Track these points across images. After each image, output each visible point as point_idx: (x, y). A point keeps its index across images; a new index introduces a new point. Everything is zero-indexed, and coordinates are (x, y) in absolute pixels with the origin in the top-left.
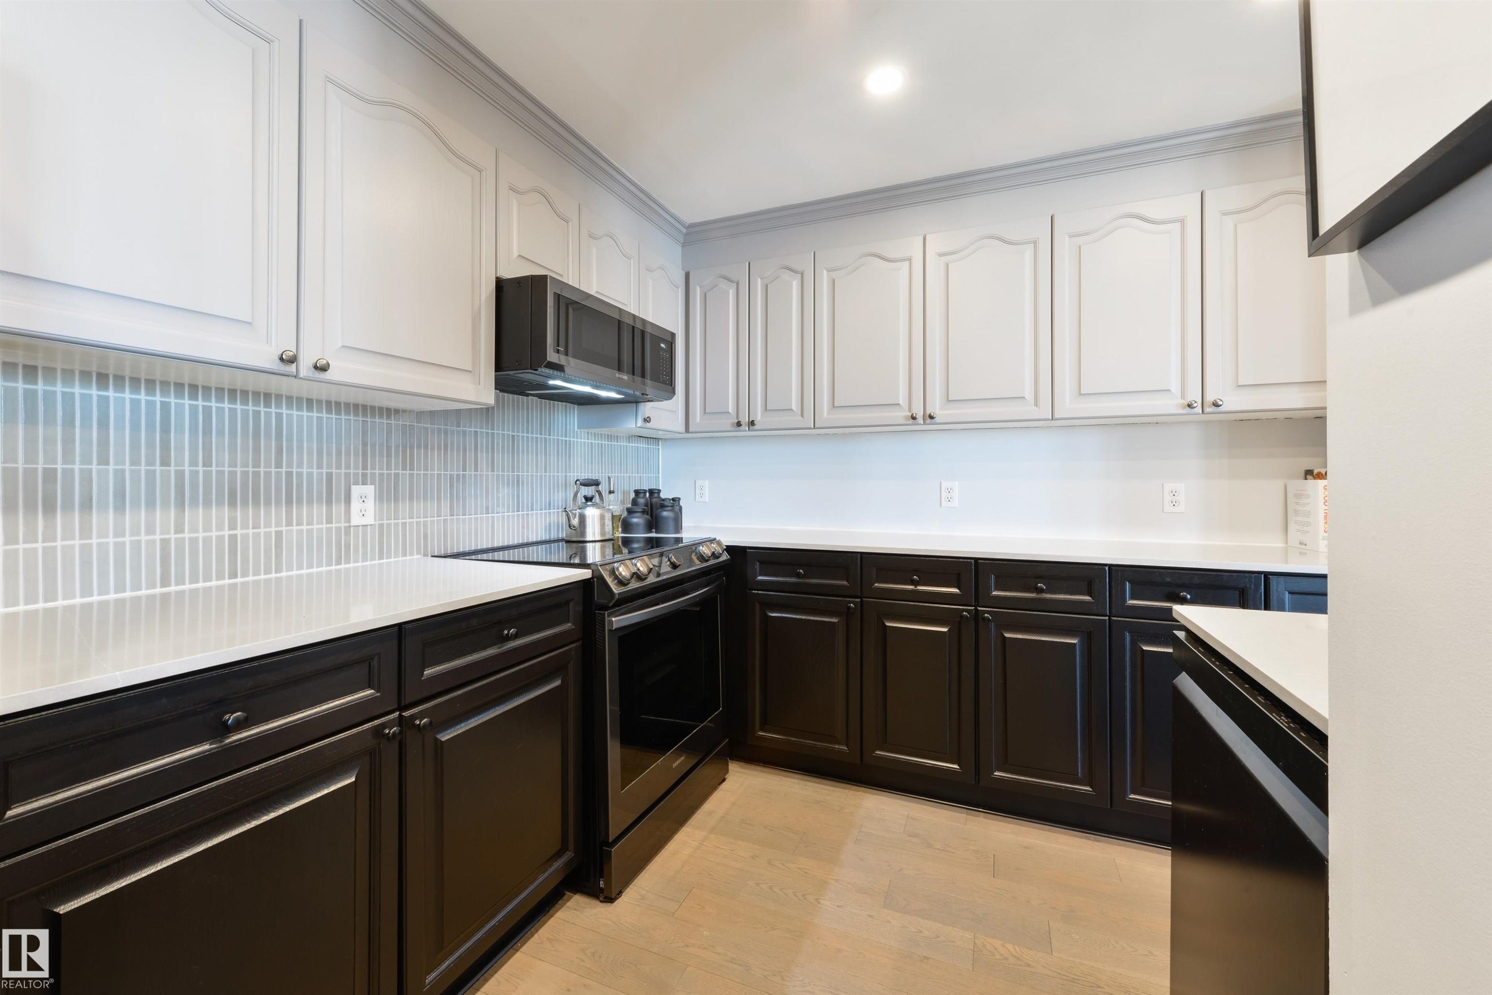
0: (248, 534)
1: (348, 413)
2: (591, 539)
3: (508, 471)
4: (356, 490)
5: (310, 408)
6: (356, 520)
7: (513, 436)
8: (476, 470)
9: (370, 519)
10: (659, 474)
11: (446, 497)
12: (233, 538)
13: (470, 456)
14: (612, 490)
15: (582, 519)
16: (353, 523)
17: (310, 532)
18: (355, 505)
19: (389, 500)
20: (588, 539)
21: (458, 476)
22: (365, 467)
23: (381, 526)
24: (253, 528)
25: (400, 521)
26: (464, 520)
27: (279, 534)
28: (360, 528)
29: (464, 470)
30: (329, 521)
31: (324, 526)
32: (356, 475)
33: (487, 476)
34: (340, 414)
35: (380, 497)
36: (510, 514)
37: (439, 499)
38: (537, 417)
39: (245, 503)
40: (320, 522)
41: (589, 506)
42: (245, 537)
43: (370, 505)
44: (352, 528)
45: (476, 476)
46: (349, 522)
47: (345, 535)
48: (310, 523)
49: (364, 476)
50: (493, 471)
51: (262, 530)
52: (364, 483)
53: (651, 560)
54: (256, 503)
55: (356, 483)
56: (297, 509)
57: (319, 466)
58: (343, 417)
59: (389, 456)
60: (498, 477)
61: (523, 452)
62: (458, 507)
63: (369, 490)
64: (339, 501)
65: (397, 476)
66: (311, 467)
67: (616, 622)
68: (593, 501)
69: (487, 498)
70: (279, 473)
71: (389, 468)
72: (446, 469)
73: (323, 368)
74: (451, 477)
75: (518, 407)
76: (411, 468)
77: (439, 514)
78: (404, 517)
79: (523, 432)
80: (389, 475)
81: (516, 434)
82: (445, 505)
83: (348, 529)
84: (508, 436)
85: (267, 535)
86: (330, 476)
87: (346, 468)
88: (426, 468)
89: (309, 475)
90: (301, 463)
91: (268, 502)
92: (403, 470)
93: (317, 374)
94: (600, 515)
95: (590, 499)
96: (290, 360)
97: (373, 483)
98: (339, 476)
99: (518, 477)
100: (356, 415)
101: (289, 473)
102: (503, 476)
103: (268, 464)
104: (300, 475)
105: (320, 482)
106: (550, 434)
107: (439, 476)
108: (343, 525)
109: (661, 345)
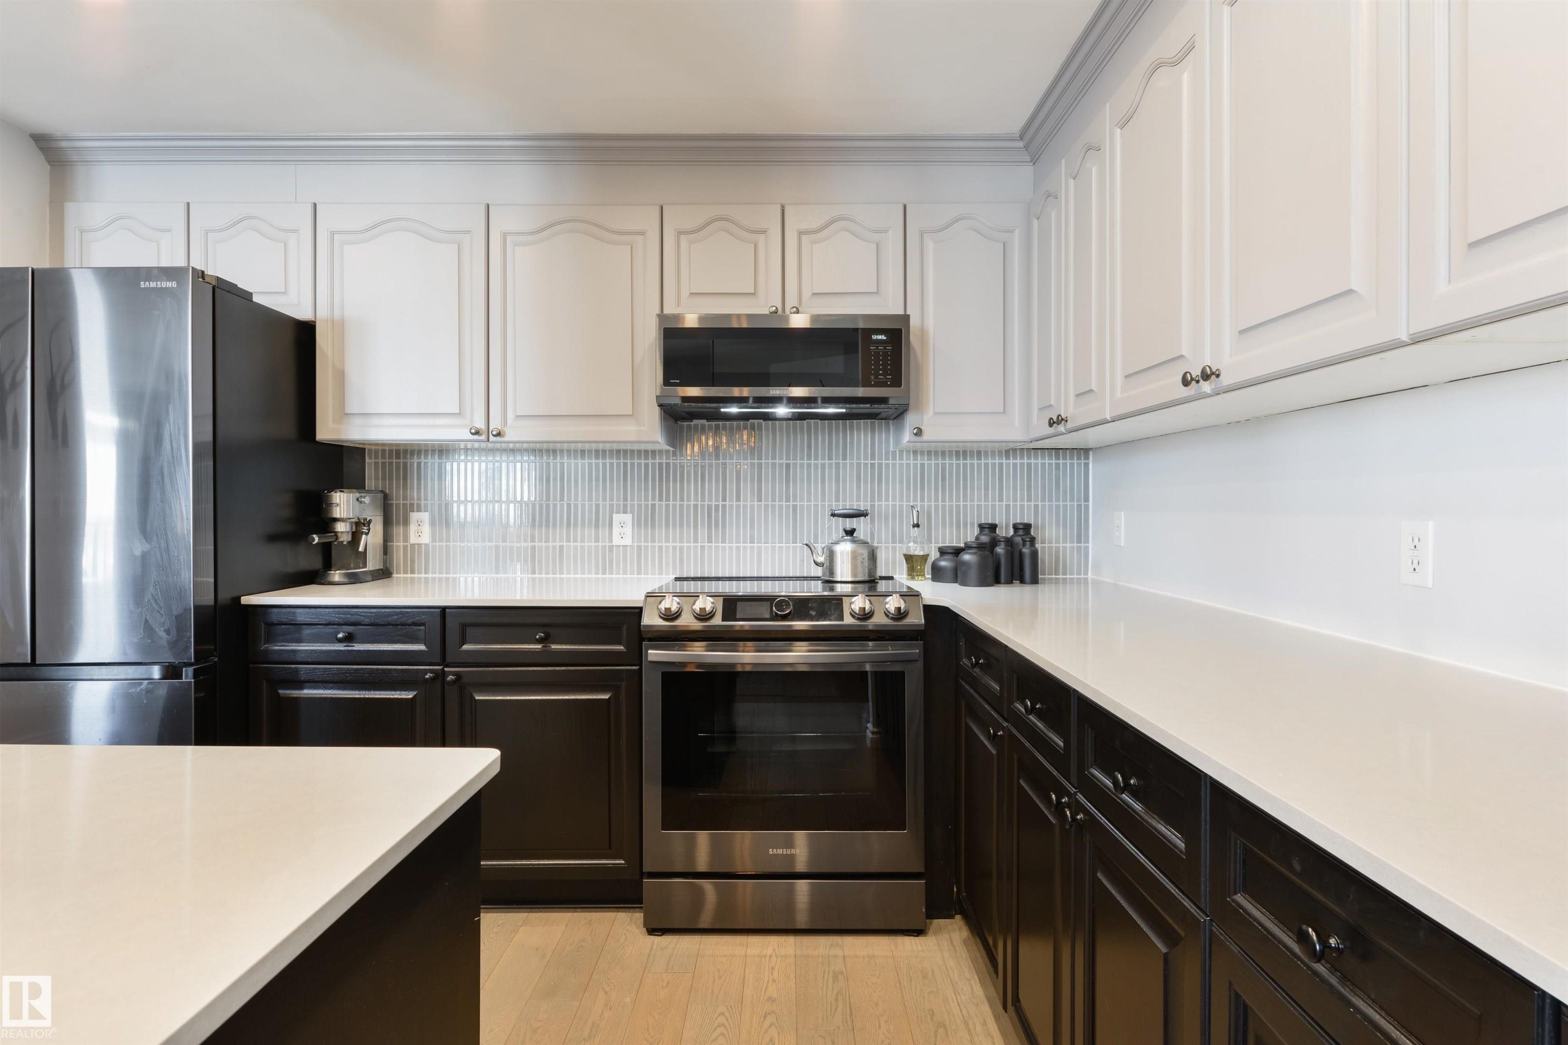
0: (542, 546)
1: (611, 457)
3: (780, 500)
4: (617, 518)
5: (583, 457)
6: (616, 541)
8: (739, 500)
9: (628, 541)
10: (1087, 499)
11: (703, 525)
13: (731, 487)
14: (915, 523)
15: (831, 555)
16: (615, 543)
17: (583, 547)
18: (616, 530)
19: (646, 527)
20: (839, 579)
21: (717, 506)
22: (625, 499)
23: (639, 547)
24: (545, 542)
25: (657, 544)
26: (724, 548)
27: (561, 547)
28: (621, 547)
29: (724, 500)
30: (597, 540)
31: (593, 544)
32: (618, 505)
33: (752, 507)
34: (606, 459)
35: (638, 523)
36: (783, 545)
37: (696, 526)
38: (823, 442)
39: (540, 525)
40: (590, 541)
41: (846, 540)
43: (628, 530)
44: (614, 547)
45: (738, 507)
46: (612, 542)
47: (609, 551)
48: (583, 541)
49: (625, 506)
50: (760, 500)
51: (551, 544)
52: (625, 512)
53: (737, 617)
55: (618, 512)
56: (573, 530)
57: (590, 499)
58: (608, 461)
59: (646, 489)
60: (766, 506)
61: (802, 480)
62: (717, 536)
63: (628, 518)
64: (604, 525)
65: (653, 506)
66: (583, 500)
67: (654, 654)
68: (855, 535)
69: (752, 527)
70: (562, 506)
71: (646, 500)
72: (703, 500)
73: (499, 434)
74: (709, 507)
75: (795, 433)
76: (668, 500)
77: (696, 541)
78: (660, 541)
79: (802, 459)
80: (646, 506)
81: (791, 462)
82: (703, 532)
83: (611, 547)
84: (781, 465)
85: (554, 547)
86: (597, 506)
87: (611, 499)
88: (682, 499)
89: (583, 505)
90: (576, 499)
91: (555, 525)
92: (661, 499)
93: (498, 439)
94: (851, 552)
95: (850, 532)
96: (477, 433)
97: (632, 512)
98: (605, 506)
99: (795, 507)
100: (618, 458)
101: (569, 505)
102: (773, 506)
103: (555, 499)
104: (576, 506)
105: (590, 512)
106: (845, 458)
107: (696, 506)
108: (608, 544)
109: (874, 337)
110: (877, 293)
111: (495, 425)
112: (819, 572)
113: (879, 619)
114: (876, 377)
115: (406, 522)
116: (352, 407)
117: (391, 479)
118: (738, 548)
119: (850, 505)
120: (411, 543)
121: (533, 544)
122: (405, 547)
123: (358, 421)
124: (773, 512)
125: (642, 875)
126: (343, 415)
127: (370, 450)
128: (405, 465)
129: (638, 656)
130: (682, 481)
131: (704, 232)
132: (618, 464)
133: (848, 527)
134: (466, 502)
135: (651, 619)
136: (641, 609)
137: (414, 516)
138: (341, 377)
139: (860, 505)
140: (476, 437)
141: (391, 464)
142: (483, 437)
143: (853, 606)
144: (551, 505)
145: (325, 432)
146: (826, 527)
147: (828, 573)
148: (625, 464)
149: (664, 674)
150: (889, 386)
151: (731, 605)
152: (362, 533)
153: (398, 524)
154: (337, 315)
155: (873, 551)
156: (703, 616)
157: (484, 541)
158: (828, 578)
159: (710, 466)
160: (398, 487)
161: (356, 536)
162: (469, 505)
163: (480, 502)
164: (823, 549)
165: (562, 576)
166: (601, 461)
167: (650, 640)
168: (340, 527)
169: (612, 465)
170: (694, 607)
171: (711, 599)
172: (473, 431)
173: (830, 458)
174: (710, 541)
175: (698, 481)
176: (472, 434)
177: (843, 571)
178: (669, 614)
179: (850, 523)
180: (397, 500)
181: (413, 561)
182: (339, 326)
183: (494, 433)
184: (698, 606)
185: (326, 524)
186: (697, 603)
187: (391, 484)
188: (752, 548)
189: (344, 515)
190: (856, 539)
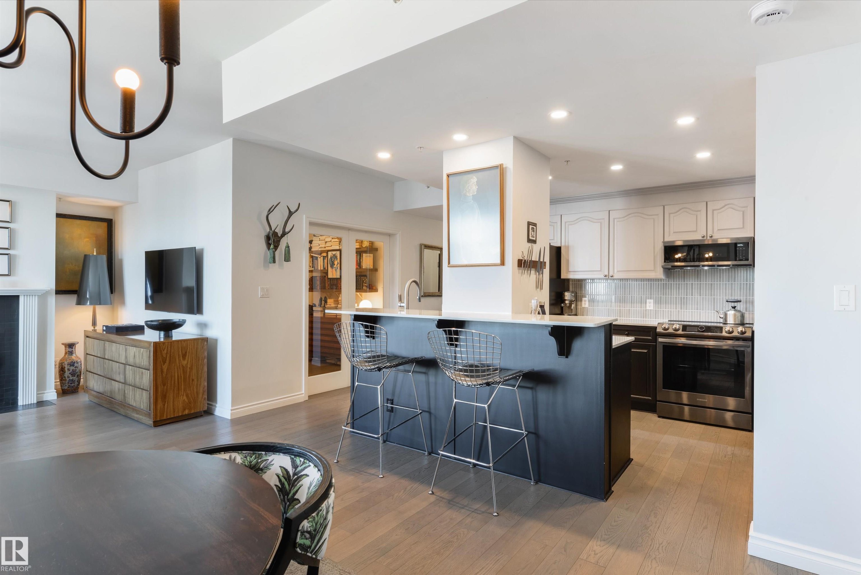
1: (646, 281)
2: (729, 323)
6: (648, 308)
7: (711, 284)
8: (692, 295)
9: (652, 308)
11: (679, 304)
12: (620, 309)
13: (689, 291)
15: (726, 315)
17: (637, 310)
18: (648, 304)
19: (658, 304)
20: (728, 323)
22: (651, 295)
23: (656, 310)
25: (662, 310)
26: (687, 311)
27: (629, 310)
28: (650, 310)
29: (687, 295)
30: (641, 308)
31: (640, 309)
32: (648, 297)
33: (697, 298)
34: (644, 282)
35: (655, 303)
36: (709, 311)
37: (676, 304)
39: (622, 302)
41: (732, 310)
42: (622, 309)
43: (652, 305)
45: (692, 298)
46: (646, 308)
48: (636, 308)
49: (651, 297)
50: (700, 296)
51: (626, 308)
52: (651, 299)
53: (687, 331)
54: (625, 303)
55: (649, 299)
56: (633, 304)
57: (639, 295)
58: (645, 282)
59: (658, 291)
60: (703, 298)
61: (717, 289)
62: (684, 307)
63: (652, 301)
64: (644, 303)
65: (661, 297)
66: (637, 295)
67: (660, 340)
68: (736, 308)
69: (697, 305)
70: (629, 296)
71: (658, 295)
72: (679, 295)
73: (612, 276)
74: (681, 298)
75: (714, 273)
76: (666, 295)
77: (676, 309)
78: (663, 309)
79: (717, 281)
80: (658, 297)
81: (713, 283)
82: (679, 306)
83: (646, 310)
84: (709, 284)
85: (627, 309)
86: (641, 297)
87: (646, 295)
88: (671, 295)
89: (637, 297)
90: (634, 294)
91: (627, 302)
92: (663, 295)
93: (612, 278)
94: (734, 314)
95: (734, 307)
96: (606, 276)
97: (653, 299)
98: (644, 297)
99: (714, 298)
100: (649, 282)
101: (632, 297)
102: (706, 298)
103: (627, 294)
104: (634, 297)
105: (639, 298)
106: (735, 281)
107: (676, 297)
108: (645, 309)
109: (738, 245)
110: (743, 228)
111: (611, 274)
112: (722, 321)
113: (735, 334)
114: (739, 258)
115: (581, 301)
116: (571, 269)
117: (577, 288)
118: (692, 312)
119: (734, 298)
120: (583, 307)
121: (620, 308)
122: (581, 308)
123: (572, 273)
124: (706, 300)
125: (657, 401)
126: (568, 271)
127: (571, 280)
128: (581, 284)
129: (655, 340)
130: (671, 289)
131: (678, 213)
132: (649, 284)
133: (733, 306)
134: (599, 295)
135: (659, 330)
136: (656, 327)
137: (584, 299)
138: (568, 261)
139: (738, 298)
140: (605, 277)
141: (577, 284)
142: (607, 277)
143: (726, 330)
144: (626, 296)
145: (563, 276)
146: (724, 306)
147: (725, 321)
148: (651, 284)
149: (663, 345)
150: (744, 261)
151: (685, 328)
152: (572, 304)
153: (579, 301)
154: (567, 244)
155: (743, 314)
156: (676, 330)
157: (604, 307)
158: (725, 323)
159: (682, 284)
160: (579, 290)
161: (571, 304)
162: (600, 296)
163: (603, 295)
164: (723, 313)
165: (629, 318)
166: (643, 283)
167: (659, 336)
168: (567, 302)
169: (646, 284)
170: (673, 327)
171: (678, 325)
172: (605, 276)
173: (729, 281)
174: (681, 309)
175: (677, 289)
176: (604, 276)
177: (731, 320)
178: (665, 328)
179: (733, 304)
180: (579, 294)
181: (583, 312)
182: (568, 248)
183: (611, 276)
184: (674, 327)
185: (563, 301)
186: (674, 326)
187: (577, 290)
188: (697, 312)
189: (568, 299)
190: (736, 310)
